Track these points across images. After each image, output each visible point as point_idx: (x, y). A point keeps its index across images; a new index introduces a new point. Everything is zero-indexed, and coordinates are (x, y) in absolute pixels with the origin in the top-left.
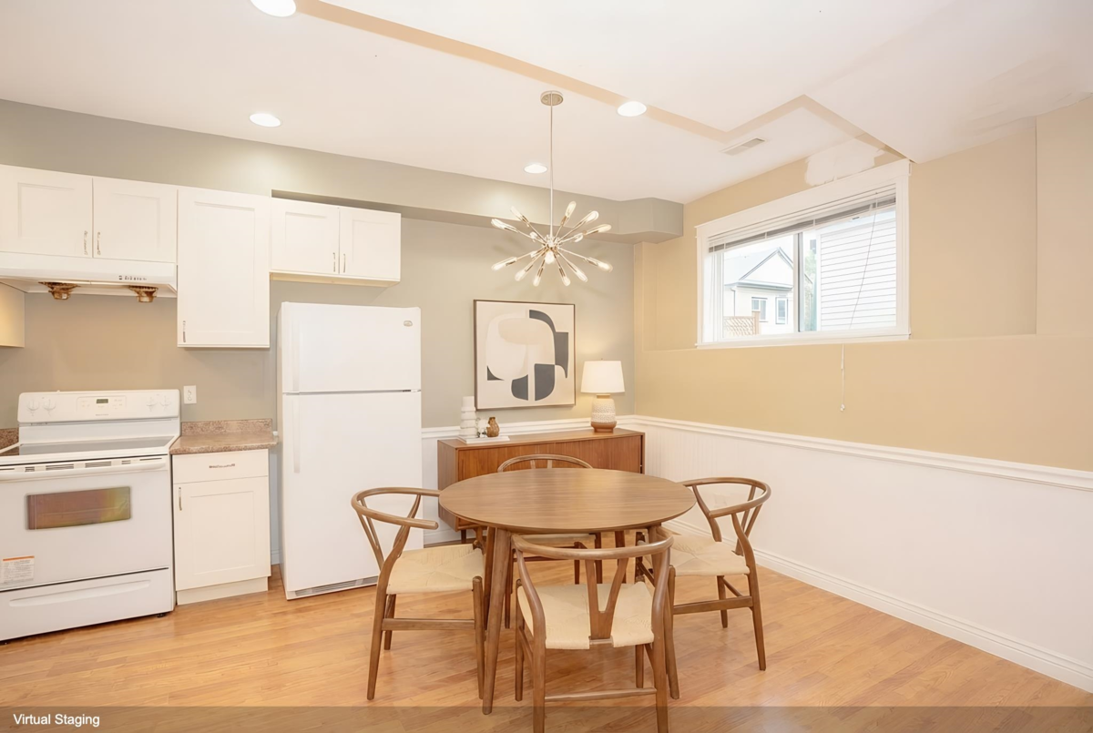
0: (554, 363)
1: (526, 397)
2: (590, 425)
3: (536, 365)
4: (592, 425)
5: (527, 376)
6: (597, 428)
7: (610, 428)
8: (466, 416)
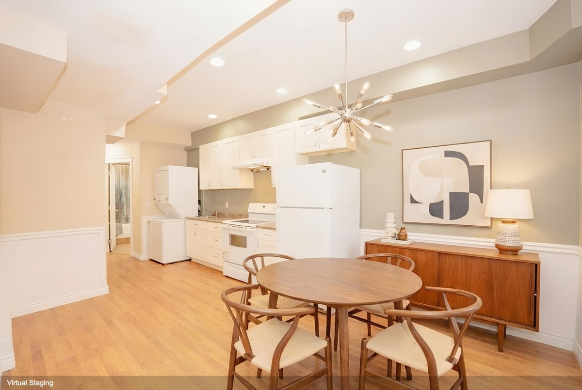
0: (468, 192)
1: (441, 216)
2: (494, 245)
3: (451, 193)
4: (497, 246)
5: (443, 201)
6: (502, 250)
7: (515, 251)
8: (388, 225)
